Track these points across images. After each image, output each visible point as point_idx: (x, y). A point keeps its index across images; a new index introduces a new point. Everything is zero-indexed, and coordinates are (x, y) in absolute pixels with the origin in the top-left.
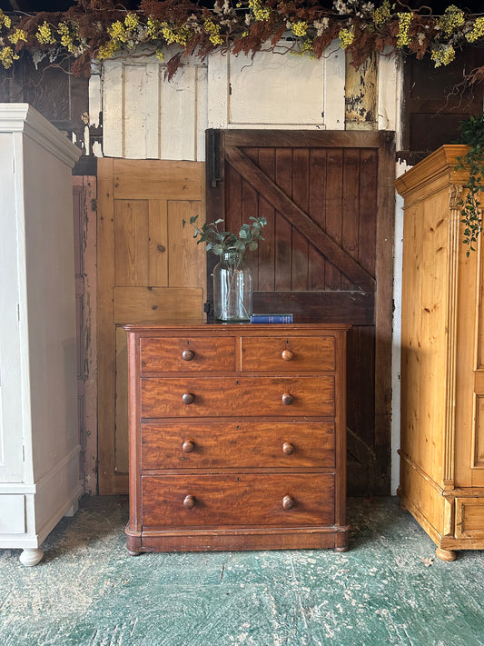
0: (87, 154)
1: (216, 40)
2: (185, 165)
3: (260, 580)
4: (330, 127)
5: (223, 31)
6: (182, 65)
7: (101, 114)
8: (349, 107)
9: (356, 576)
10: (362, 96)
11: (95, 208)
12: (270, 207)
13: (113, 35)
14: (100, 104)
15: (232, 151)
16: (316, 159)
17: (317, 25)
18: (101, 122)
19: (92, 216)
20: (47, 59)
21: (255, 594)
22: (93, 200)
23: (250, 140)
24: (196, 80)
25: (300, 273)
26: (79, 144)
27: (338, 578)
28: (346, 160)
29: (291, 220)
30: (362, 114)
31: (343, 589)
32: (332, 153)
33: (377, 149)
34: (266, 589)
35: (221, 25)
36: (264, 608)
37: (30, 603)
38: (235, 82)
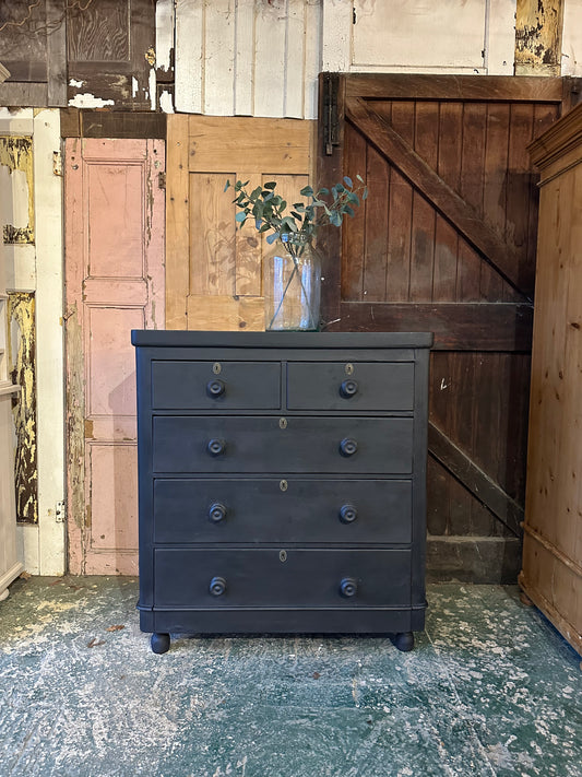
0: (153, 108)
2: (288, 124)
3: (410, 702)
4: (492, 72)
7: (173, 51)
8: (521, 43)
9: (545, 698)
10: (540, 27)
11: (162, 185)
12: (406, 184)
14: (171, 38)
15: (356, 105)
16: (471, 116)
18: (173, 63)
19: (158, 195)
21: (408, 724)
22: (161, 173)
23: (381, 89)
25: (445, 278)
26: (141, 95)
27: (521, 701)
28: (513, 119)
29: (435, 201)
30: (538, 54)
31: (532, 719)
32: (495, 109)
33: (558, 103)
34: (422, 716)
36: (426, 745)
37: (89, 730)
38: (361, 6)
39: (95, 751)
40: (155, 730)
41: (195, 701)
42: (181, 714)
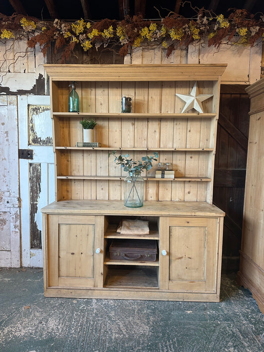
1: (196, 37)
4: (252, 83)
5: (201, 33)
6: (174, 49)
8: (263, 72)
13: (143, 35)
17: (252, 29)
20: (102, 45)
21: (228, 328)
24: (181, 57)
25: (232, 160)
29: (229, 132)
34: (232, 325)
35: (200, 30)
36: (235, 335)
37: (119, 328)
38: (202, 58)
39: (124, 335)
40: (141, 328)
41: (152, 318)
42: (148, 323)
